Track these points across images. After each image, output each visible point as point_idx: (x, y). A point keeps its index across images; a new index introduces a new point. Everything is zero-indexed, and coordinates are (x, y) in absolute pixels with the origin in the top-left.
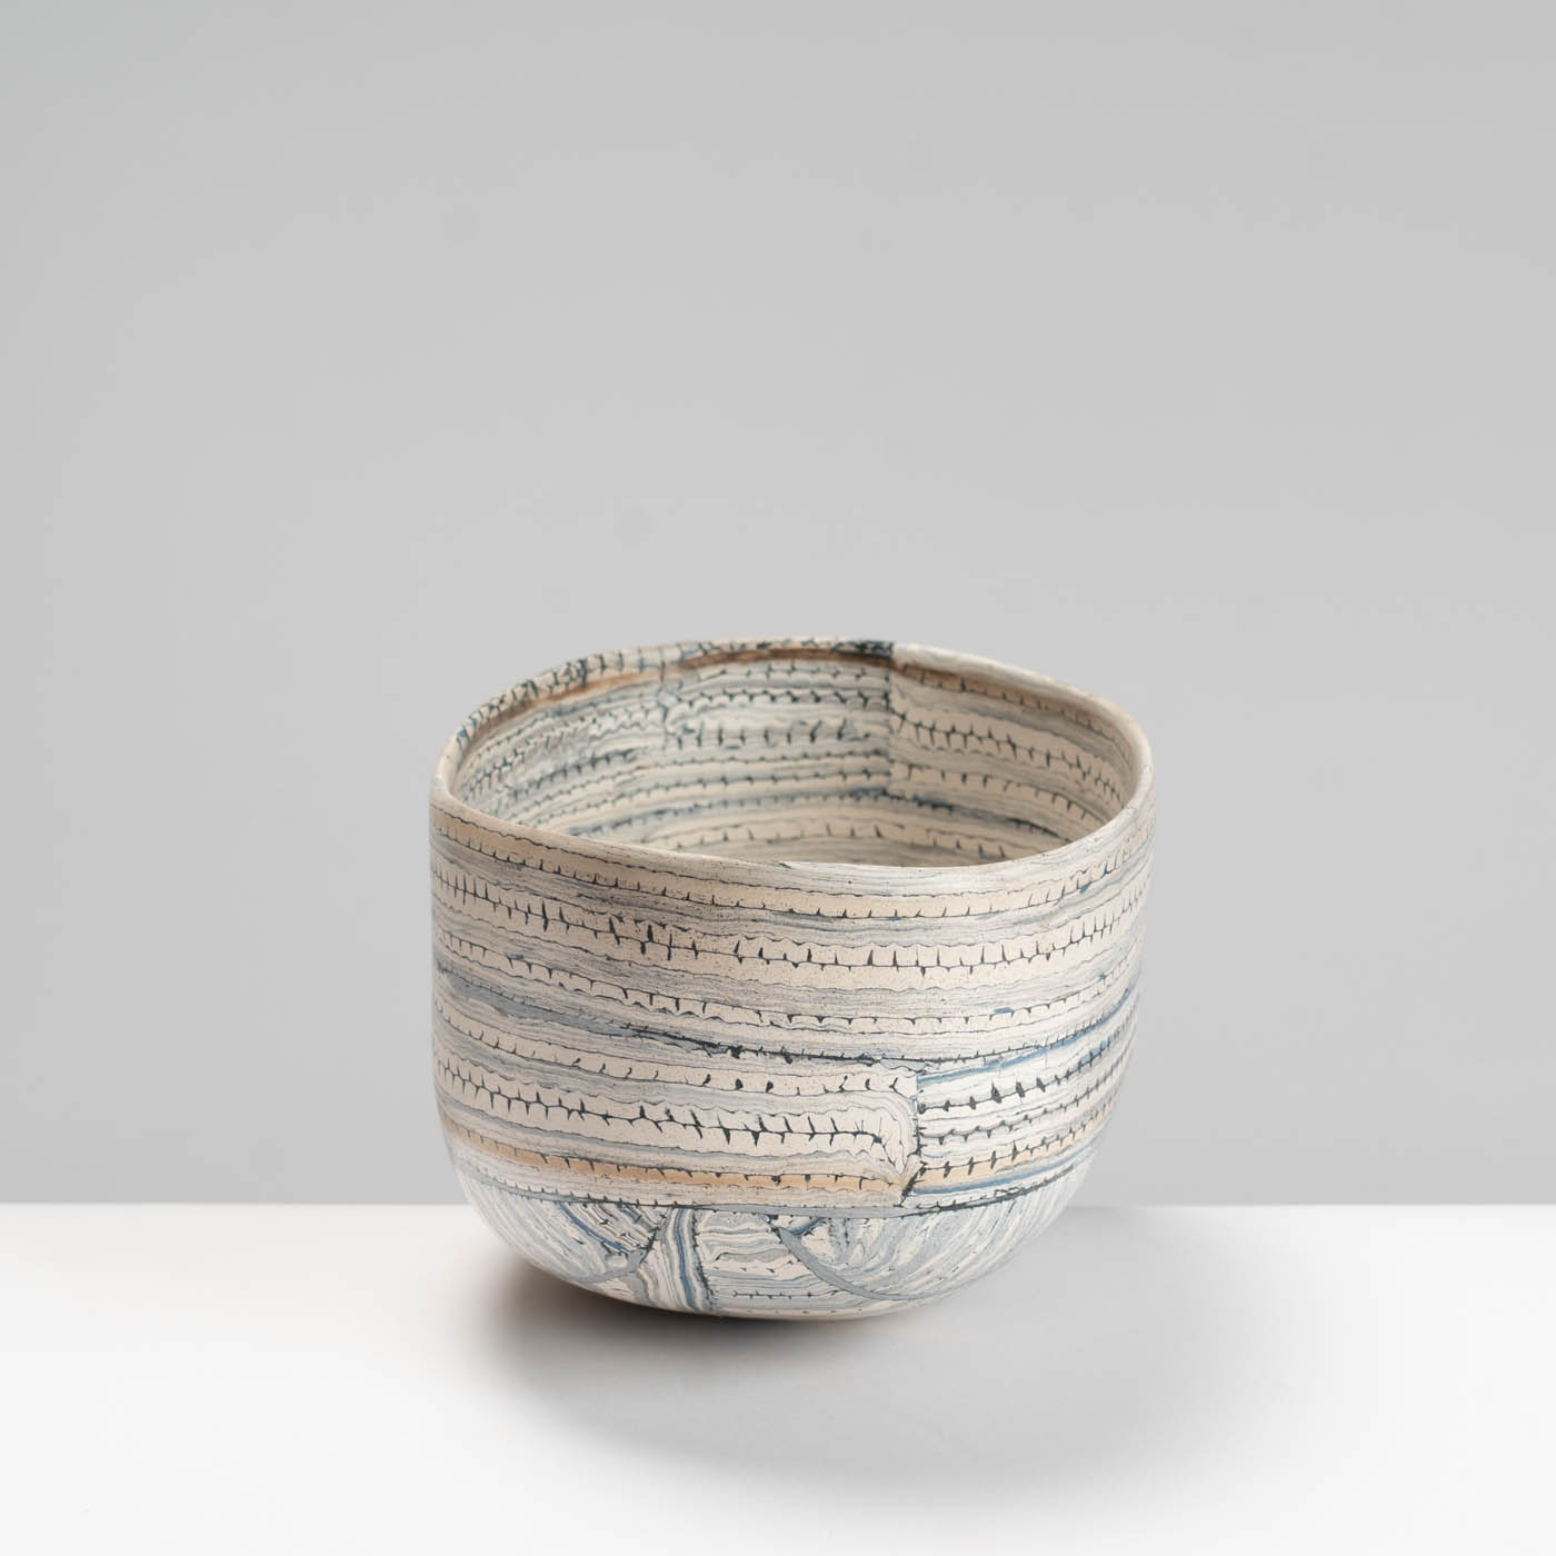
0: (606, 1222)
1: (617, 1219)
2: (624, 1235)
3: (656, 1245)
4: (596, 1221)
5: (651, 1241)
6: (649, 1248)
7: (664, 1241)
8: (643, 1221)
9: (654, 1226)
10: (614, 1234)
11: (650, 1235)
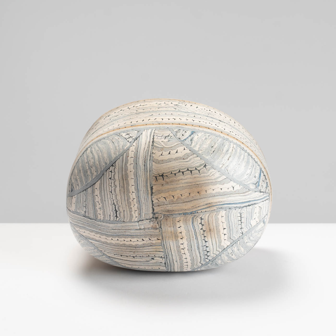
0: (263, 181)
1: (265, 183)
2: (262, 186)
3: (262, 193)
4: (263, 179)
5: (263, 192)
6: (261, 192)
7: (263, 195)
8: (266, 189)
9: (266, 192)
10: (262, 184)
11: (264, 191)
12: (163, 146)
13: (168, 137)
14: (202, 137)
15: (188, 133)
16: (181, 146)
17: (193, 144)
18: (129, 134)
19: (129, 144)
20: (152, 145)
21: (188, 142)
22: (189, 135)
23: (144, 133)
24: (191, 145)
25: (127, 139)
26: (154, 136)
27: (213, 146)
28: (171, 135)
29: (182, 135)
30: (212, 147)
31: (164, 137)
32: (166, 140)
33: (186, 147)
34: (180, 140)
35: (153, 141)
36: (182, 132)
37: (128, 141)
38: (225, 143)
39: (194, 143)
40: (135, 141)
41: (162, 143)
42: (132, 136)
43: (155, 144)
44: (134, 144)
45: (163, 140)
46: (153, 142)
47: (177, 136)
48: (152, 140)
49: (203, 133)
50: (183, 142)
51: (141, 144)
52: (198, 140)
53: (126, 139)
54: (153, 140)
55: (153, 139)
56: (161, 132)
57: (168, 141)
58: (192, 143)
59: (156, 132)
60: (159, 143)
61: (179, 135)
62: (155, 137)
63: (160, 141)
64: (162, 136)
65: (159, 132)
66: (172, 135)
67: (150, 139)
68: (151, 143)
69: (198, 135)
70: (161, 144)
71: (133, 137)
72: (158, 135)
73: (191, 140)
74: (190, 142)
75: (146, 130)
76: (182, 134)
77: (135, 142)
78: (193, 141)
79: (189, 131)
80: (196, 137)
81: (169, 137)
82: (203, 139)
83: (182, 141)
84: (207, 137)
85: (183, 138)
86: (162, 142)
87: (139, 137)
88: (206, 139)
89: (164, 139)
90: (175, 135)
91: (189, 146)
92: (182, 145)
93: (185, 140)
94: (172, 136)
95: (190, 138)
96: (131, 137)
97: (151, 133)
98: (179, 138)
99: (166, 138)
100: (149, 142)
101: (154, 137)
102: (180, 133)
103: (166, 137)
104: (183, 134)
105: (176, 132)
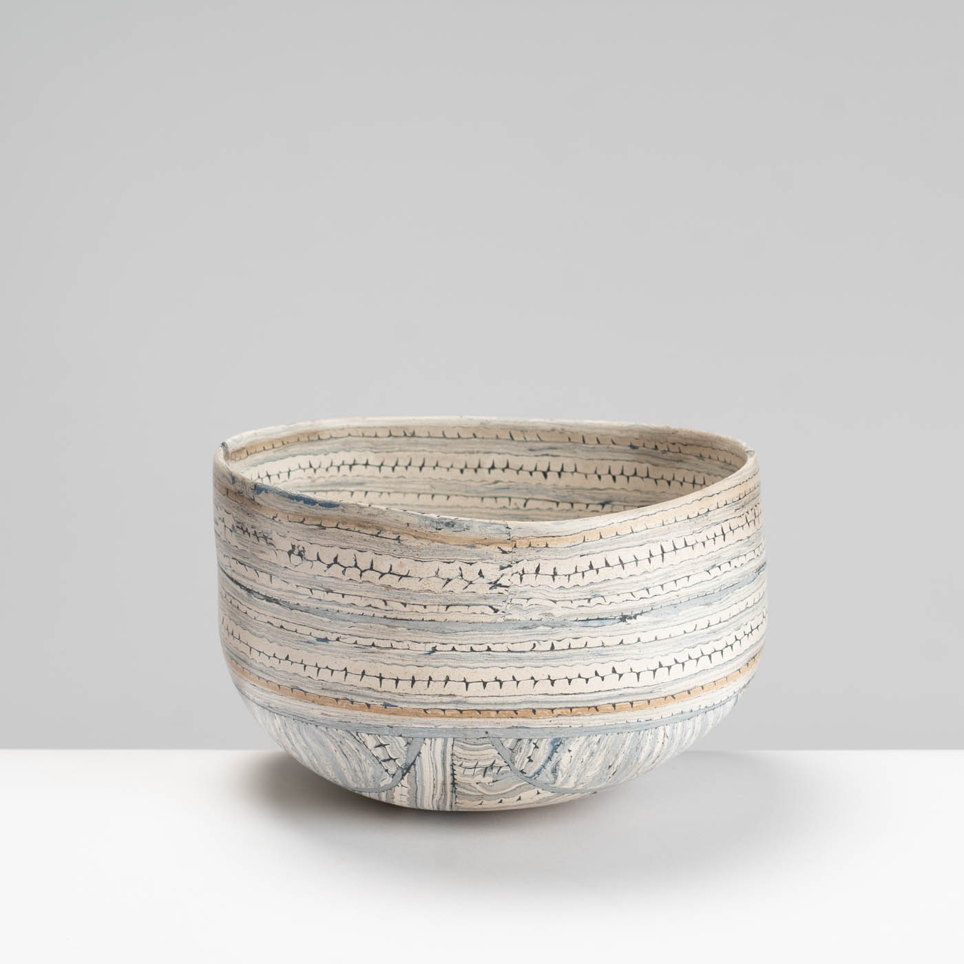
12: (480, 792)
13: (492, 768)
14: (582, 754)
15: (545, 748)
16: (530, 789)
17: (560, 779)
18: (384, 746)
19: (391, 779)
20: (452, 792)
21: (546, 776)
22: (545, 757)
23: (425, 750)
24: (555, 783)
25: (382, 763)
26: (455, 767)
27: (610, 764)
28: (500, 762)
29: (528, 760)
30: (610, 767)
31: (481, 770)
32: (488, 779)
33: (543, 790)
34: (526, 775)
35: (453, 781)
36: (527, 749)
37: (387, 771)
38: (642, 743)
39: (563, 776)
40: (404, 775)
41: (478, 787)
42: (394, 758)
43: (459, 789)
44: (404, 782)
45: (479, 778)
46: (453, 784)
47: (516, 766)
48: (449, 780)
49: (583, 739)
50: (533, 781)
51: (423, 787)
52: (571, 766)
53: (380, 763)
54: (454, 779)
55: (453, 775)
56: (471, 753)
57: (493, 782)
58: (556, 778)
59: (457, 750)
60: (470, 786)
61: (520, 761)
62: (458, 770)
63: (473, 781)
64: (475, 768)
65: (467, 752)
66: (502, 763)
67: (445, 776)
68: (449, 787)
69: (570, 751)
70: (475, 788)
71: (396, 761)
72: (465, 764)
73: (554, 771)
74: (551, 776)
75: (427, 741)
76: (529, 755)
77: (405, 778)
78: (560, 772)
79: (544, 741)
80: (564, 758)
81: (495, 770)
82: (585, 757)
83: (530, 778)
84: (595, 746)
85: (531, 769)
86: (477, 783)
87: (413, 764)
88: (592, 754)
89: (481, 776)
90: (510, 763)
91: (552, 786)
92: (532, 786)
93: (538, 773)
94: (501, 767)
95: (549, 767)
96: (391, 759)
97: (444, 753)
98: (522, 771)
99: (488, 772)
100: (444, 784)
101: (454, 770)
102: (523, 750)
103: (486, 768)
104: (529, 757)
105: (511, 751)
